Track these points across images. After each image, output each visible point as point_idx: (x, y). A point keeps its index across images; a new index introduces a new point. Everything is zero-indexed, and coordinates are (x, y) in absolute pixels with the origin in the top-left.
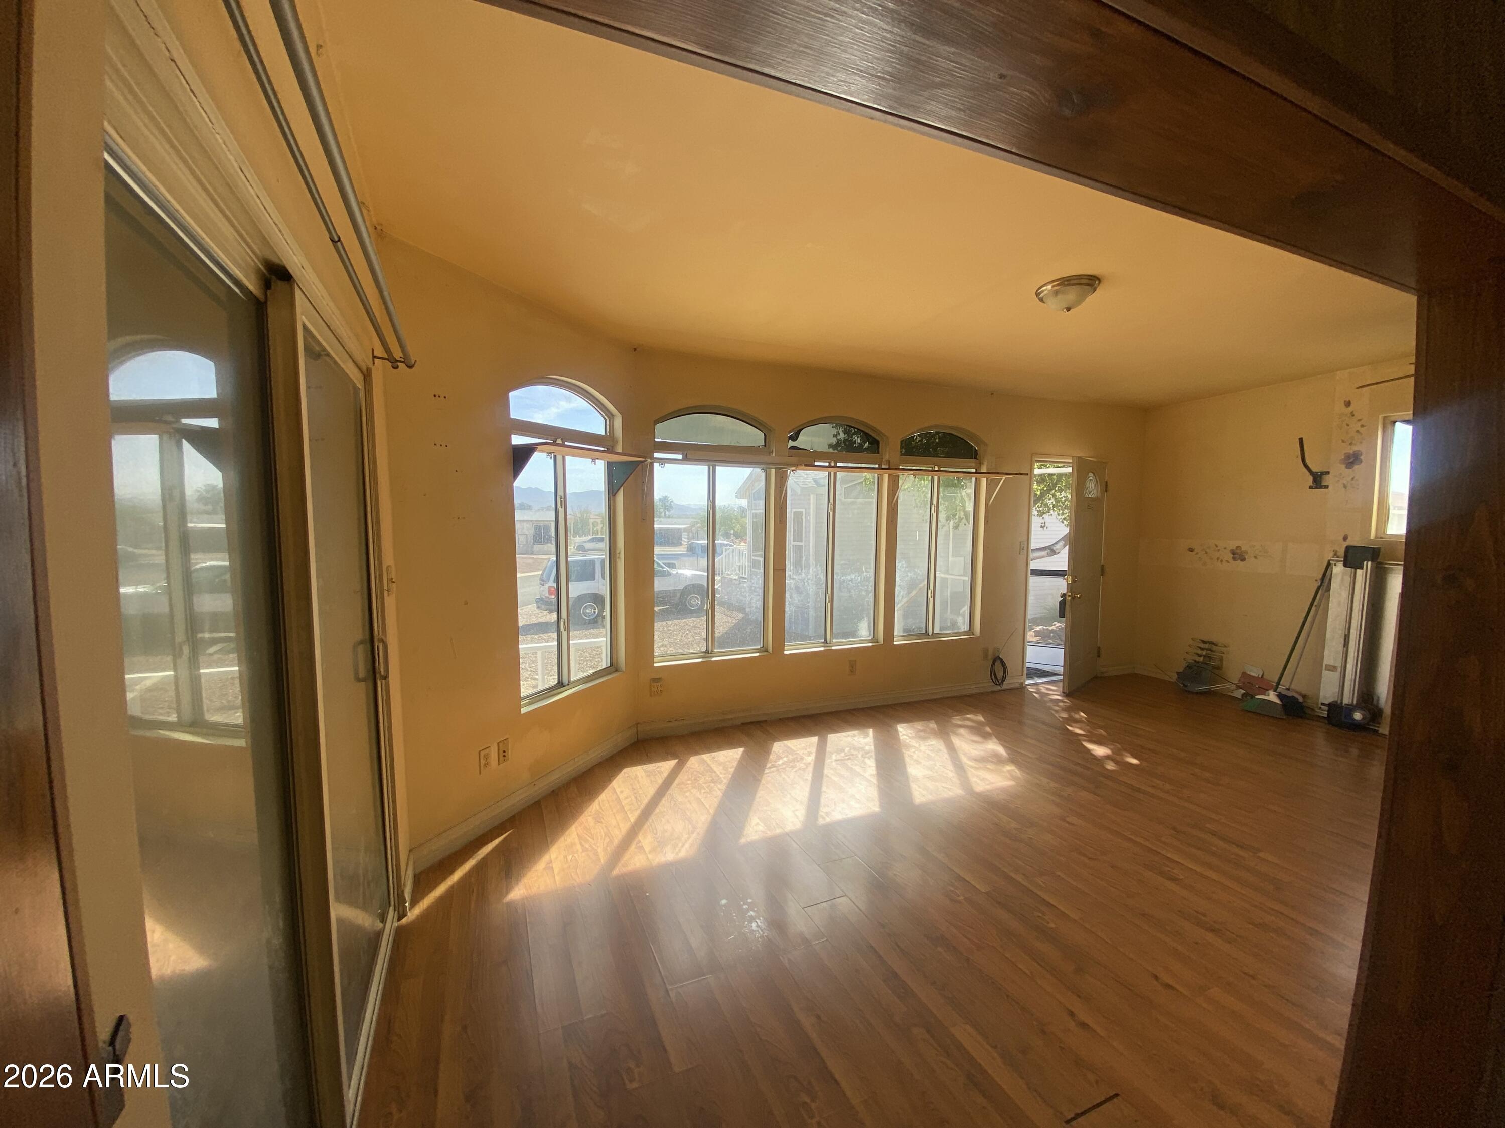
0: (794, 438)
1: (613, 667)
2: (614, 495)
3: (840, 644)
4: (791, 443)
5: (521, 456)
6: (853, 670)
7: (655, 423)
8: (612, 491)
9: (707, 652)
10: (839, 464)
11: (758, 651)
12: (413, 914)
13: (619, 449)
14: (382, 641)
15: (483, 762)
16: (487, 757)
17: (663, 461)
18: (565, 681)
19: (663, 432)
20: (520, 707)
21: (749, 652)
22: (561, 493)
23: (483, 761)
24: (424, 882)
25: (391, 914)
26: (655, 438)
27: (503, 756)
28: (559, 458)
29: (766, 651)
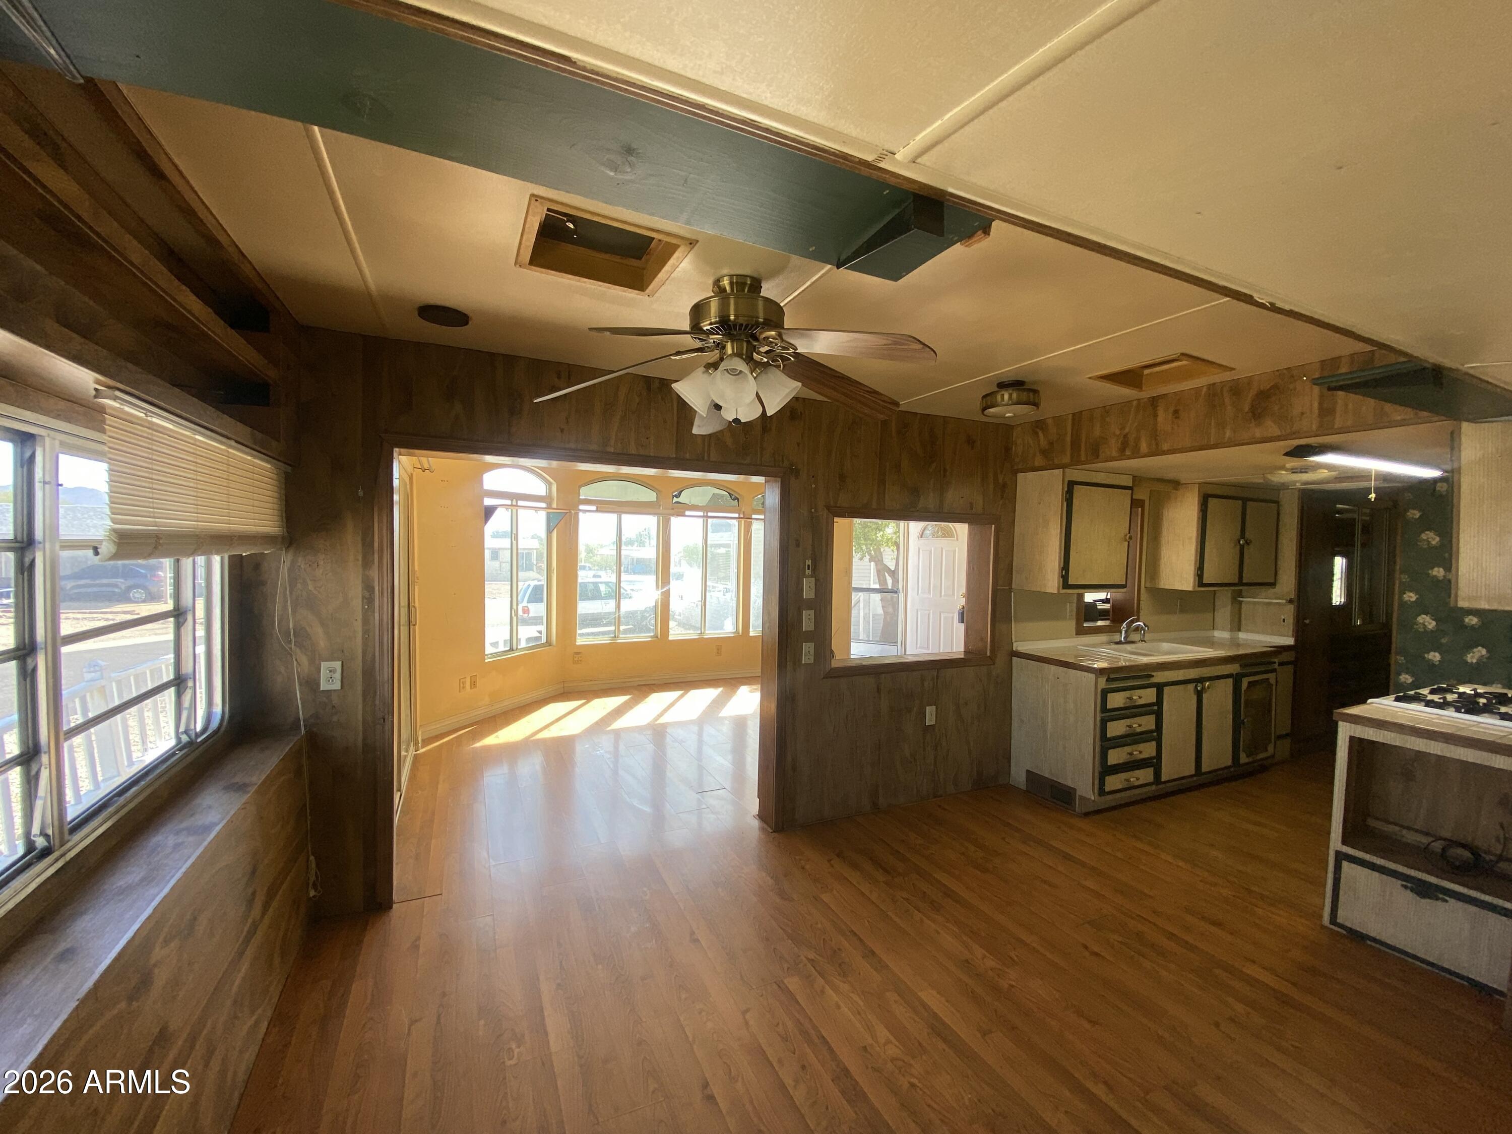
0: (678, 496)
1: (548, 643)
2: (551, 533)
3: (710, 633)
4: (675, 500)
5: (489, 512)
6: (719, 649)
7: (580, 487)
8: (549, 532)
9: (615, 637)
10: (710, 514)
11: (651, 637)
12: (422, 751)
13: (555, 506)
14: (414, 607)
15: (462, 685)
16: (464, 683)
17: (585, 511)
18: (515, 648)
19: (586, 492)
20: (485, 659)
21: (644, 637)
22: (514, 532)
23: (462, 687)
24: (426, 742)
25: (412, 748)
26: (579, 496)
27: (474, 684)
28: (514, 511)
29: (657, 637)
